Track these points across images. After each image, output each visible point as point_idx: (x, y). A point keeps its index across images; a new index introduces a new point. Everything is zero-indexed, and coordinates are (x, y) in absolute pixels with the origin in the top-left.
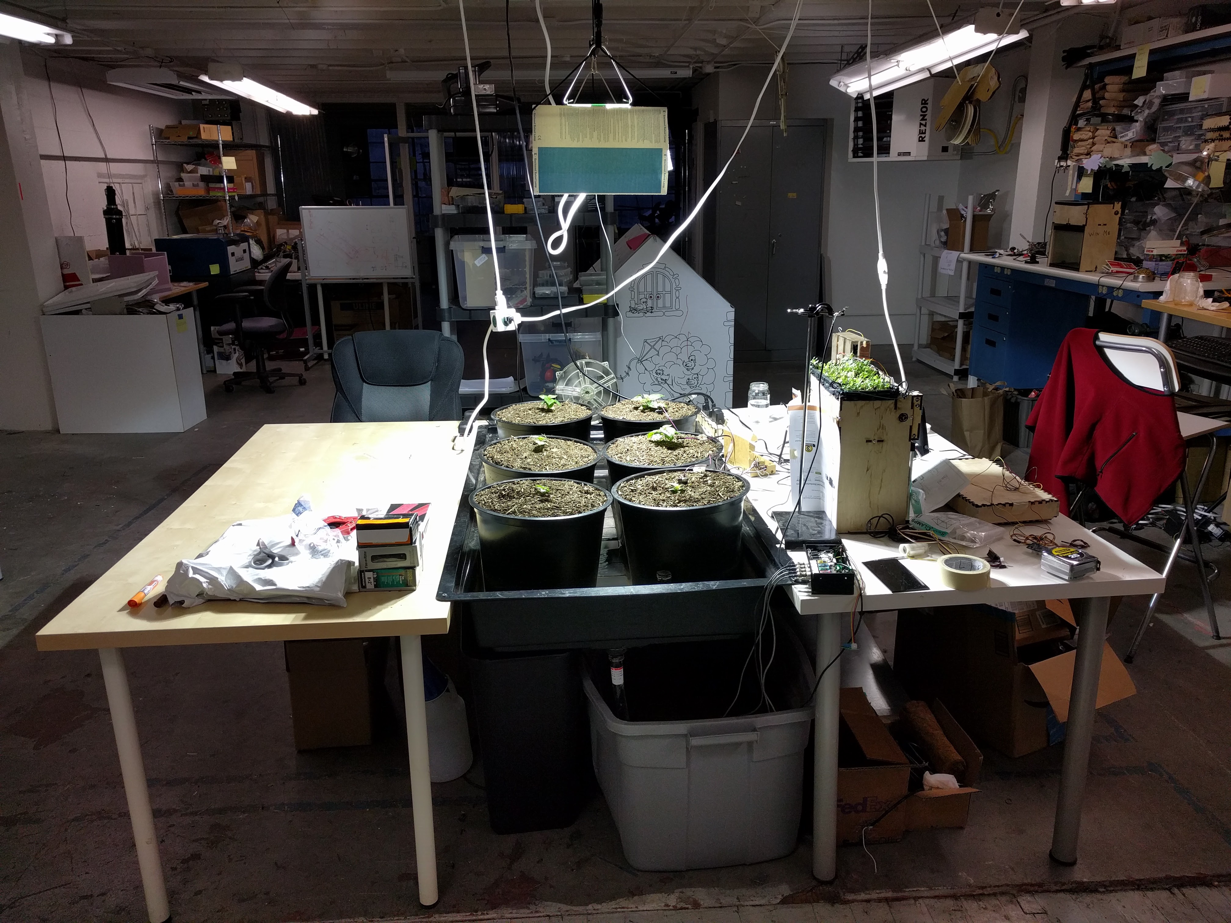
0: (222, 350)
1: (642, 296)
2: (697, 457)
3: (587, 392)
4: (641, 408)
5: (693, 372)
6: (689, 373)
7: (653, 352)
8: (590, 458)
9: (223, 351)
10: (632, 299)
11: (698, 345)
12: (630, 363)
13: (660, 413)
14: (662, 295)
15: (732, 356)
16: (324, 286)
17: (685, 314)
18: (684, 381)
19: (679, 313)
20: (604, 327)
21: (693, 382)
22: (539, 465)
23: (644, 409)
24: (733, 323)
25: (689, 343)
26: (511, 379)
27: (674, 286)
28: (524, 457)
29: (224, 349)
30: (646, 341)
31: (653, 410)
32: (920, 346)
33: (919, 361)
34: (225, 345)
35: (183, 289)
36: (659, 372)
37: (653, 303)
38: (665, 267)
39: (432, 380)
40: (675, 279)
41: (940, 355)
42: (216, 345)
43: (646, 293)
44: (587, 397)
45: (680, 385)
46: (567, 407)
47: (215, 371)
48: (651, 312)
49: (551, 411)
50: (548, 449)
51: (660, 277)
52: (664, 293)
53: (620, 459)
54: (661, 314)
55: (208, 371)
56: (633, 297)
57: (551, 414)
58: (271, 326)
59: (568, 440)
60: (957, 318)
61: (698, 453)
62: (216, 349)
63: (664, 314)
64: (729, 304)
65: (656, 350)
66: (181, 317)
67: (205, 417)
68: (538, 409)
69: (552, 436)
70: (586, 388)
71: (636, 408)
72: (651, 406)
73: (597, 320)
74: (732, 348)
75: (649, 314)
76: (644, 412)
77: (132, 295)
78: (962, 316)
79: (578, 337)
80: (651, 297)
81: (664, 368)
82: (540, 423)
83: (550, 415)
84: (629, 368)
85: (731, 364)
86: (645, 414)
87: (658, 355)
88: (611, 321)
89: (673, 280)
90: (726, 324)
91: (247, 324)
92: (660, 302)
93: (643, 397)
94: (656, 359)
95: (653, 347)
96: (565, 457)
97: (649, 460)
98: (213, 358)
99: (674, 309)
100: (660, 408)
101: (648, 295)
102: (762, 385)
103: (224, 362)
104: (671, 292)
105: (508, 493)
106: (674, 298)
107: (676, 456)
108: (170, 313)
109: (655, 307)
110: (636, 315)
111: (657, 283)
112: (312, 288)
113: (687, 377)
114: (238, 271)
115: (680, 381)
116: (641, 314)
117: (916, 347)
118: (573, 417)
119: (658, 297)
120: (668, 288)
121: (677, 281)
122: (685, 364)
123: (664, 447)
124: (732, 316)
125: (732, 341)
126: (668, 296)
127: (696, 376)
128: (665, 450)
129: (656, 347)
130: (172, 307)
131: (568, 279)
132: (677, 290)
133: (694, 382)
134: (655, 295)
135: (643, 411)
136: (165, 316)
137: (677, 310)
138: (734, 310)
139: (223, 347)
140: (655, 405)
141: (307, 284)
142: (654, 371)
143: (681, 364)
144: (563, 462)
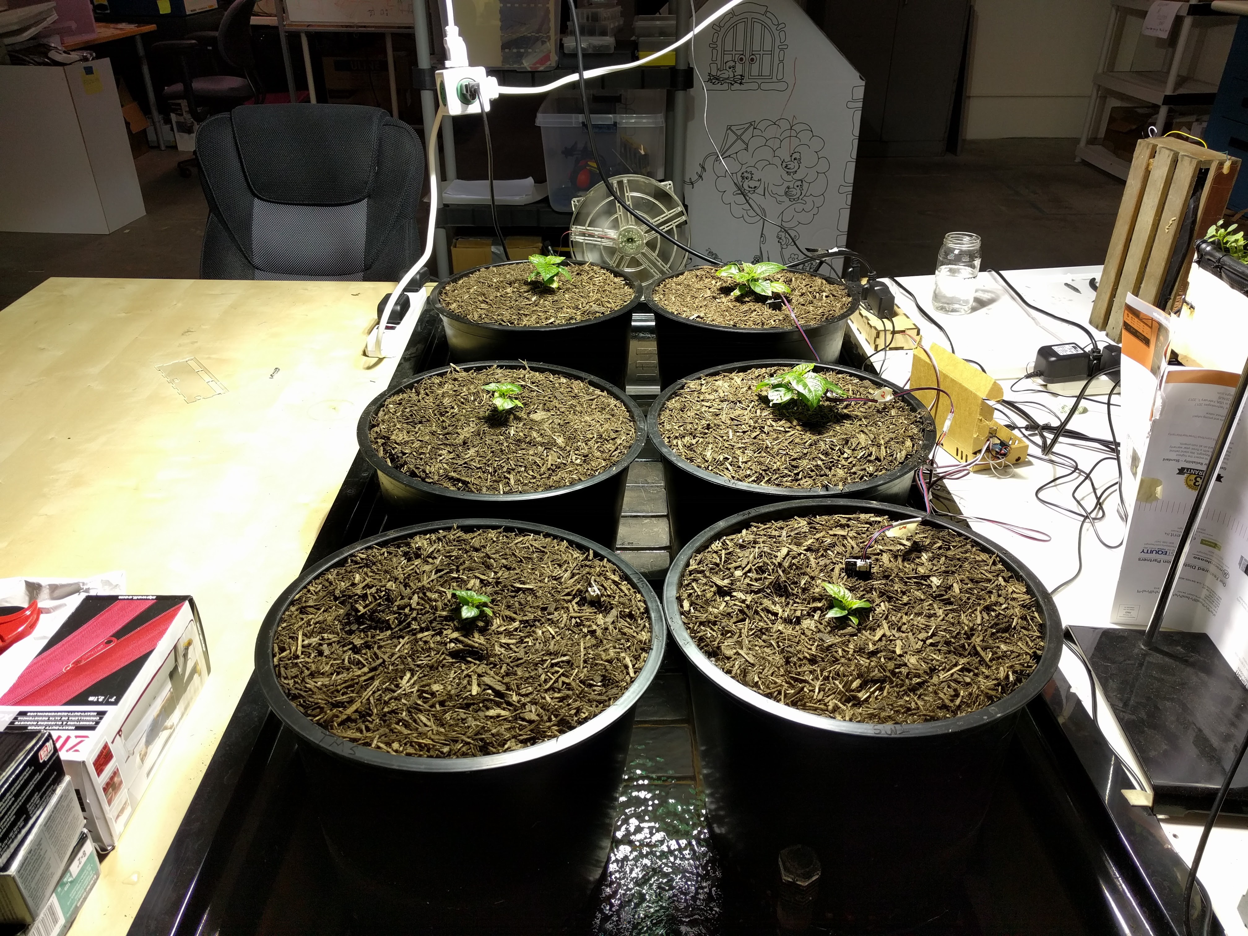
0: (182, 119)
1: (727, 58)
2: (878, 459)
3: (630, 240)
4: (737, 292)
5: (796, 176)
6: (789, 178)
7: (739, 145)
8: (619, 441)
9: (183, 121)
10: (714, 62)
11: (805, 136)
12: (704, 161)
13: (776, 307)
14: (758, 56)
15: (854, 155)
16: (309, 35)
17: (791, 88)
18: (782, 190)
19: (782, 86)
20: (670, 105)
21: (794, 192)
22: (491, 470)
23: (742, 296)
24: (860, 105)
25: (793, 133)
26: (530, 180)
27: (778, 43)
28: (460, 440)
29: (185, 119)
30: (729, 128)
31: (761, 299)
32: (1092, 141)
33: (1085, 163)
34: (184, 113)
35: (119, 32)
36: (746, 175)
37: (744, 70)
38: (766, 12)
39: (369, 196)
40: (781, 31)
41: (1118, 156)
42: (173, 112)
43: (734, 52)
44: (630, 249)
45: (776, 196)
46: (585, 277)
47: (175, 147)
48: (741, 83)
49: (552, 292)
50: (523, 415)
51: (758, 27)
52: (762, 52)
53: (690, 454)
54: (755, 86)
55: (167, 147)
56: (714, 59)
57: (550, 298)
58: (232, 89)
59: (577, 378)
60: (1159, 102)
61: (879, 446)
62: (173, 116)
63: (759, 86)
64: (858, 74)
65: (743, 142)
66: (89, 71)
67: (142, 213)
68: (526, 283)
69: (541, 365)
70: (629, 232)
71: (726, 290)
72: (758, 290)
73: (659, 94)
74: (856, 142)
75: (737, 86)
76: (743, 303)
77: (13, 36)
78: (1168, 100)
79: (628, 121)
80: (741, 59)
81: (754, 170)
82: (525, 322)
83: (547, 302)
84: (703, 168)
85: (852, 167)
86: (745, 307)
87: (746, 149)
88: (680, 96)
89: (776, 33)
90: (850, 105)
91: (200, 85)
92: (755, 67)
93: (741, 270)
94: (744, 156)
95: (739, 137)
96: (560, 441)
97: (760, 463)
98: (172, 129)
99: (774, 79)
100: (776, 296)
101: (737, 56)
102: (966, 239)
103: (186, 136)
104: (772, 53)
105: (374, 611)
106: (776, 61)
107: (826, 454)
108: (70, 64)
109: (746, 75)
110: (718, 86)
111: (752, 37)
112: (294, 37)
113: (786, 184)
114: (198, 11)
115: (775, 190)
116: (725, 86)
117: (1083, 143)
118: (595, 308)
119: (752, 60)
120: (768, 46)
121: (782, 34)
122: (784, 164)
123: (795, 423)
124: (860, 93)
125: (857, 132)
126: (767, 59)
127: (799, 183)
128: (796, 432)
129: (745, 137)
130: (75, 56)
131: (617, 24)
132: (782, 49)
133: (796, 192)
134: (748, 56)
135: (739, 299)
136: (61, 68)
137: (779, 81)
138: (863, 83)
139: (182, 115)
140: (766, 289)
141: (286, 32)
142: (739, 174)
143: (780, 166)
144: (552, 458)
